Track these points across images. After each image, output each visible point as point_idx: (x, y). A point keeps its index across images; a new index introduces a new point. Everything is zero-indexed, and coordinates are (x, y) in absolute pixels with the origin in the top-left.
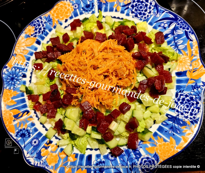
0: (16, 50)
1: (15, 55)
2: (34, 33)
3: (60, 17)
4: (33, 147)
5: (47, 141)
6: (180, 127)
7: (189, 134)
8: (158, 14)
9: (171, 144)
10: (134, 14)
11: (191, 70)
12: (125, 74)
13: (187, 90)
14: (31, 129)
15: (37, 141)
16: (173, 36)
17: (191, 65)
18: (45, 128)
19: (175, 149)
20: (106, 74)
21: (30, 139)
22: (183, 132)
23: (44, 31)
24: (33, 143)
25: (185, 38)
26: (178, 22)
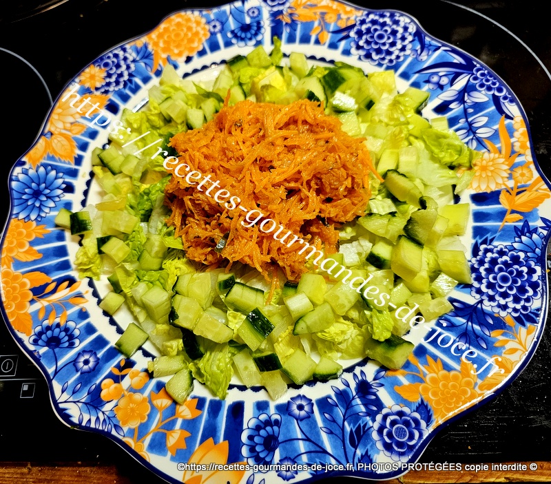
0: (52, 123)
1: (49, 136)
2: (104, 84)
3: (173, 50)
4: (79, 374)
5: (119, 362)
6: (487, 333)
7: (513, 351)
8: (424, 53)
9: (463, 378)
10: (362, 53)
11: (512, 189)
12: (342, 185)
13: (502, 238)
14: (77, 327)
15: (92, 360)
16: (462, 106)
17: (510, 177)
18: (115, 327)
19: (477, 389)
20: (292, 185)
21: (72, 353)
22: (497, 345)
23: (130, 81)
24: (81, 365)
25: (493, 112)
26: (474, 72)
